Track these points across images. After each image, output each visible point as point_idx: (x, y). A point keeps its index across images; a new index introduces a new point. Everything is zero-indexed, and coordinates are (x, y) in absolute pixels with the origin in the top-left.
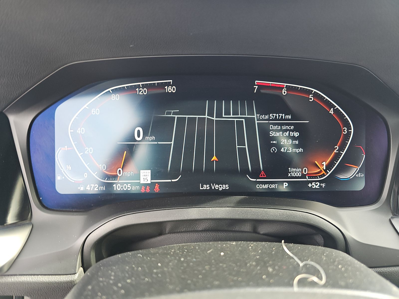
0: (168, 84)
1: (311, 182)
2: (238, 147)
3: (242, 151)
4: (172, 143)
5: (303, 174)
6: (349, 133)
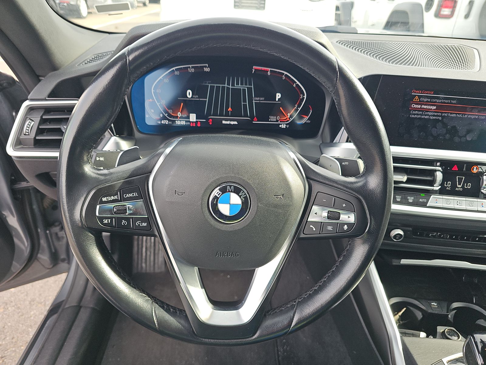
0: (206, 67)
1: (281, 124)
2: (243, 104)
3: (245, 106)
4: (207, 100)
5: (277, 120)
6: (303, 98)
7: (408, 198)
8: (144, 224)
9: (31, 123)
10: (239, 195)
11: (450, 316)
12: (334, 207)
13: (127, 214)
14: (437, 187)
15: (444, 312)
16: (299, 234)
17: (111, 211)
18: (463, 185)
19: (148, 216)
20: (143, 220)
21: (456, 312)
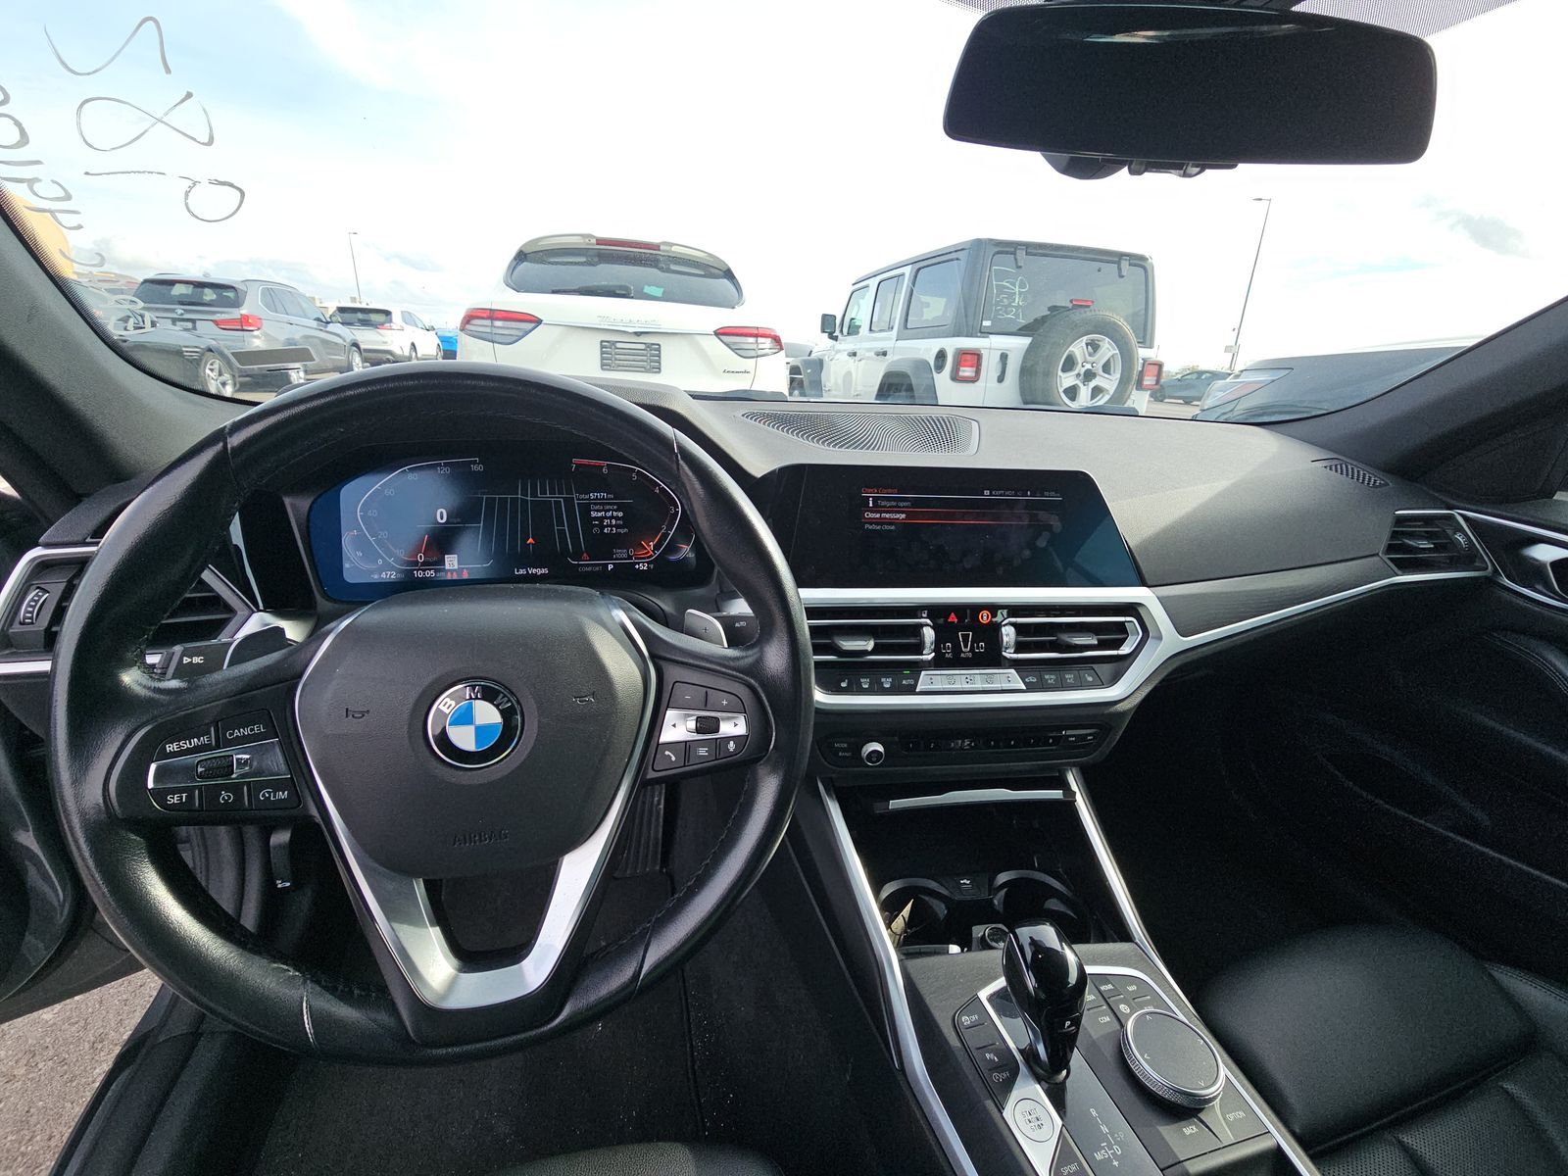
1: (638, 563)
3: (562, 533)
5: (629, 555)
7: (883, 680)
8: (282, 795)
9: (40, 597)
10: (494, 705)
11: (998, 900)
12: (705, 707)
13: (234, 776)
14: (928, 656)
15: (984, 895)
16: (645, 773)
17: (190, 770)
18: (972, 645)
19: (291, 775)
20: (277, 785)
21: (1006, 893)
